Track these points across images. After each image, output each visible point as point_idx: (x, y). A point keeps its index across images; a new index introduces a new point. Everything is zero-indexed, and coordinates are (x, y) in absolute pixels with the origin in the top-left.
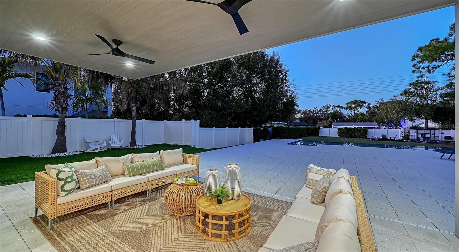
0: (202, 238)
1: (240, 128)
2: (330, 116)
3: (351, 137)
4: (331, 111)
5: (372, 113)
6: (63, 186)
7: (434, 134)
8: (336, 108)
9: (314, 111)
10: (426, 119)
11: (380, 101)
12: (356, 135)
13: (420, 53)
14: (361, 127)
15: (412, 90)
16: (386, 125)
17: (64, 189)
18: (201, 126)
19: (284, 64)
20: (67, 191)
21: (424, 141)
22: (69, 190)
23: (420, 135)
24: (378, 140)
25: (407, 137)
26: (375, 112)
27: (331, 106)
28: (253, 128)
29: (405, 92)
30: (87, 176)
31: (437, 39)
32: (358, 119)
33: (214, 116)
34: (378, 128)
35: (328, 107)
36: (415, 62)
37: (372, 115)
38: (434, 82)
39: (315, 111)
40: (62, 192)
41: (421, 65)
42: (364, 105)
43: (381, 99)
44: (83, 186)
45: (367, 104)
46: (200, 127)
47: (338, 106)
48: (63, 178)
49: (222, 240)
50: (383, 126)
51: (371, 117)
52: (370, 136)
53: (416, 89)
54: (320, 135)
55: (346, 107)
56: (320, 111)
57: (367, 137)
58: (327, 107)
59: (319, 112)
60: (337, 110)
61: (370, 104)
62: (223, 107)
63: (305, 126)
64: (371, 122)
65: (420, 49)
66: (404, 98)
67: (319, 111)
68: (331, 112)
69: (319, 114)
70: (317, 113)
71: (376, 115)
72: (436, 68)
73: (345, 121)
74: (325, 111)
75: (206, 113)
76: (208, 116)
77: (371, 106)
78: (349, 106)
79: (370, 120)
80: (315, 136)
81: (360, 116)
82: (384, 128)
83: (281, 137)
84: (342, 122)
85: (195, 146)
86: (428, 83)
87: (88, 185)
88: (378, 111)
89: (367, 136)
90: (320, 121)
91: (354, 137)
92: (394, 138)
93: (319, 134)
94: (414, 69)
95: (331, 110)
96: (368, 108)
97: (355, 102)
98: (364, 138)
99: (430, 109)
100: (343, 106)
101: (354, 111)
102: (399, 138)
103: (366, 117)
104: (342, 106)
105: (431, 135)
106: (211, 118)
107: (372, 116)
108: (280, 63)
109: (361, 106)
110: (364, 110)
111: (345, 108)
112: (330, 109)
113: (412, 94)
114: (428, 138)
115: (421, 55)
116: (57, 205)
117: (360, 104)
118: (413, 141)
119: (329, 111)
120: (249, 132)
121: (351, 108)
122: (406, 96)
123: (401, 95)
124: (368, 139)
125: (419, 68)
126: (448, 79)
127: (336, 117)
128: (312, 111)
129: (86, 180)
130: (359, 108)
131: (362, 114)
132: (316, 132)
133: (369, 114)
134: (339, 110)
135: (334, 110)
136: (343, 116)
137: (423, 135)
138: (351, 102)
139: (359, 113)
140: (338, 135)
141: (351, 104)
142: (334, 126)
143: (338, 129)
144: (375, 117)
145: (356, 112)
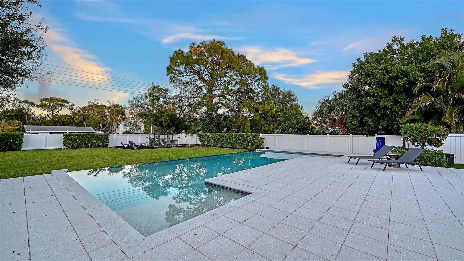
2: (11, 115)
4: (11, 106)
8: (22, 104)
11: (95, 103)
14: (75, 132)
37: (83, 117)
42: (66, 104)
43: (96, 101)
45: (70, 104)
47: (25, 102)
51: (82, 120)
52: (112, 144)
55: (39, 104)
57: (108, 145)
60: (24, 107)
68: (11, 109)
77: (74, 108)
78: (45, 104)
81: (62, 119)
88: (90, 114)
96: (71, 110)
97: (53, 100)
98: (105, 147)
100: (34, 103)
103: (75, 120)
104: (32, 102)
109: (62, 106)
110: (65, 112)
111: (38, 106)
112: (10, 103)
117: (61, 103)
119: (8, 107)
121: (48, 107)
127: (23, 117)
130: (58, 109)
131: (66, 116)
132: (15, 142)
133: (79, 116)
134: (26, 108)
135: (18, 107)
136: (33, 116)
137: (163, 140)
138: (48, 98)
139: (59, 115)
140: (65, 145)
141: (48, 101)
142: (30, 131)
143: (64, 135)
144: (88, 121)
145: (54, 112)
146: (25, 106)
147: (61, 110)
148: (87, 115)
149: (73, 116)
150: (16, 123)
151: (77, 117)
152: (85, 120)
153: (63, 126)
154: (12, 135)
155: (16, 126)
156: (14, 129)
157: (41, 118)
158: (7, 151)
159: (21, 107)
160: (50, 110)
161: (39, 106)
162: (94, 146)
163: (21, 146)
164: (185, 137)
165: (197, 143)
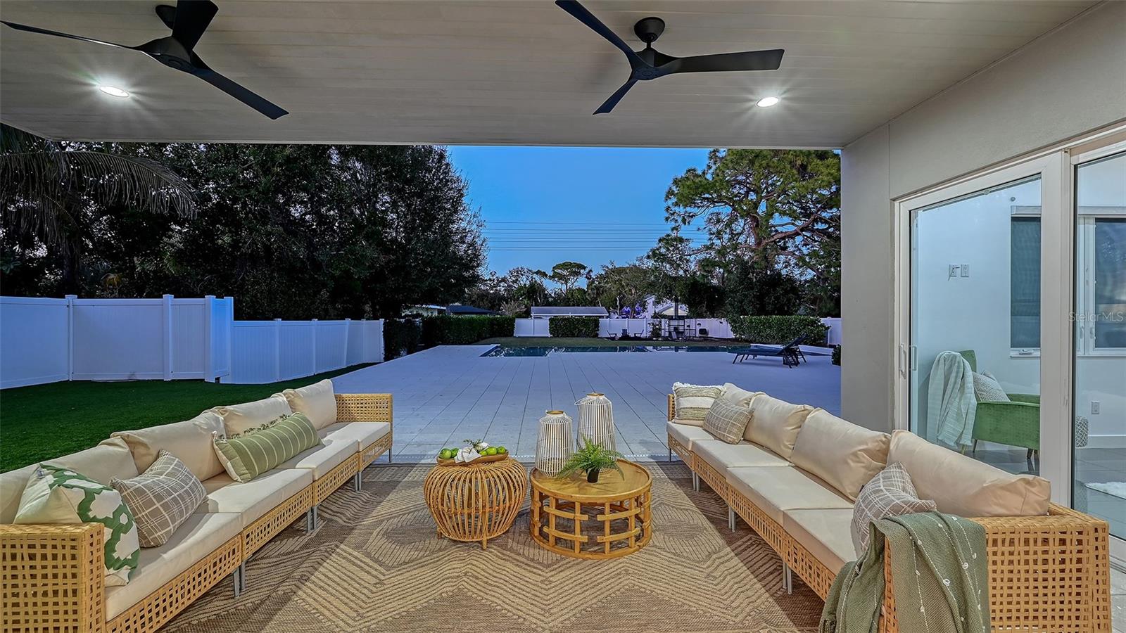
0: (589, 562)
1: (348, 321)
2: (523, 292)
3: (573, 336)
4: (524, 281)
5: (597, 288)
6: (110, 547)
7: (689, 326)
8: (535, 276)
9: (490, 280)
10: (676, 301)
11: (610, 267)
12: (581, 331)
13: (675, 189)
15: (663, 250)
16: (618, 312)
17: (115, 555)
18: (239, 315)
19: (453, 168)
20: (126, 562)
21: (678, 338)
22: (130, 557)
23: (672, 329)
25: (656, 333)
26: (601, 287)
27: (526, 270)
28: (382, 320)
29: (654, 254)
30: (159, 497)
31: (694, 170)
32: (573, 301)
33: (278, 286)
34: (607, 317)
35: (519, 272)
36: (670, 202)
38: (687, 240)
39: (494, 280)
40: (112, 571)
41: (677, 209)
42: (582, 271)
44: (159, 534)
45: (587, 270)
46: (235, 319)
47: (537, 273)
48: (106, 517)
49: (632, 550)
51: (595, 296)
52: (603, 333)
53: (668, 250)
54: (514, 335)
55: (552, 274)
56: (504, 280)
57: (597, 334)
58: (517, 273)
59: (502, 284)
61: (591, 271)
62: (311, 258)
63: (476, 313)
64: (595, 306)
65: (676, 182)
66: (650, 263)
67: (501, 282)
68: (525, 285)
69: (502, 288)
70: (498, 285)
71: (603, 292)
72: (692, 217)
73: (549, 304)
74: (513, 282)
75: (254, 277)
76: (259, 284)
77: (593, 275)
78: (558, 273)
79: (593, 303)
80: (506, 336)
81: (577, 295)
83: (446, 342)
84: (545, 306)
85: (217, 379)
86: (681, 240)
87: (171, 527)
88: (606, 285)
89: (598, 332)
90: (507, 303)
91: (577, 336)
92: (639, 335)
93: (513, 333)
94: (667, 215)
95: (525, 279)
96: (588, 279)
97: (567, 266)
98: (594, 337)
99: (684, 284)
101: (566, 283)
102: (645, 335)
103: (588, 296)
104: (545, 273)
105: (686, 328)
106: (269, 291)
107: (598, 294)
108: (447, 161)
109: (577, 274)
110: (581, 283)
111: (551, 277)
112: (523, 277)
113: (664, 258)
114: (682, 333)
115: (676, 192)
116: (106, 623)
117: (576, 269)
118: (666, 339)
119: (521, 282)
120: (371, 332)
121: (561, 277)
122: (655, 261)
123: (648, 257)
124: (601, 338)
125: (673, 214)
126: (709, 237)
127: (534, 294)
128: (486, 280)
129: (162, 510)
130: (573, 278)
131: (579, 290)
132: (509, 327)
133: (593, 289)
134: (538, 281)
135: (532, 280)
136: (546, 292)
137: (676, 329)
138: (561, 264)
139: (574, 288)
140: (551, 332)
141: (561, 269)
142: (534, 314)
143: (553, 320)
144: (603, 297)
145: (568, 285)
146: (537, 278)
147: (576, 280)
149: (587, 290)
151: (591, 291)
157: (554, 294)
159: (534, 280)
160: (563, 282)
162: (580, 334)
164: (721, 323)
165: (732, 336)
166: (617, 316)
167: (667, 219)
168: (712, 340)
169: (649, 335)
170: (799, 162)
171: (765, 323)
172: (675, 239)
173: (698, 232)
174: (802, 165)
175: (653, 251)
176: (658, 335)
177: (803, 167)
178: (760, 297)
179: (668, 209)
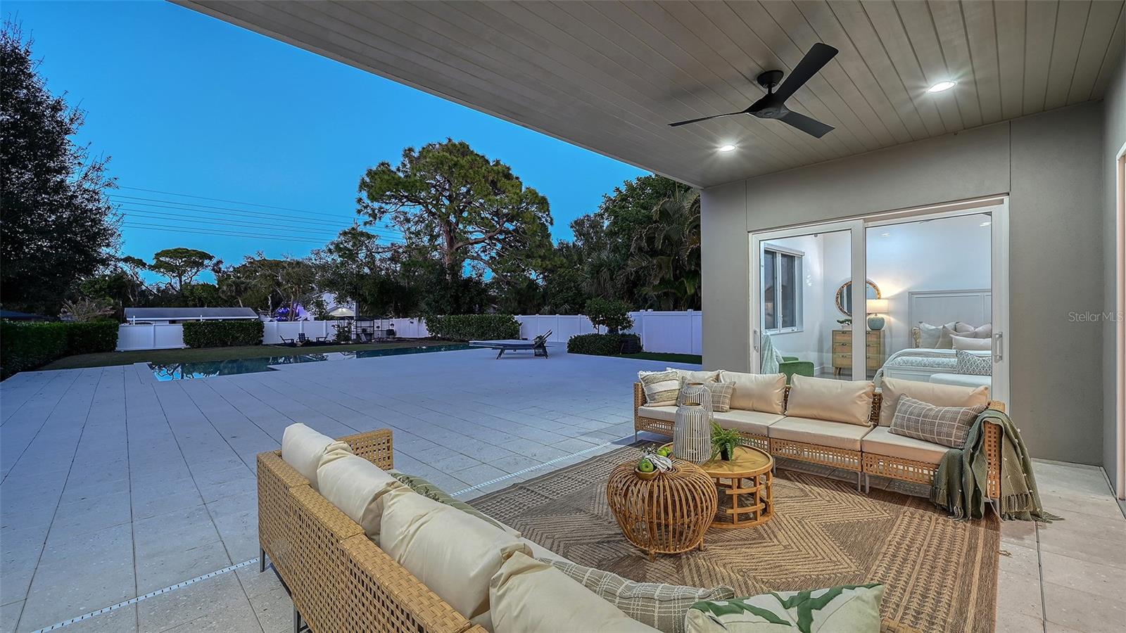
2: (101, 287)
5: (235, 284)
8: (120, 264)
11: (257, 258)
12: (237, 338)
13: (369, 182)
14: (218, 320)
15: (348, 245)
16: (270, 314)
23: (360, 331)
24: (302, 346)
29: (338, 248)
31: (388, 165)
32: (194, 300)
37: (236, 288)
38: (374, 236)
41: (369, 202)
42: (206, 262)
43: (260, 254)
45: (214, 261)
47: (127, 260)
50: (266, 315)
51: (234, 294)
52: (273, 339)
54: (117, 349)
55: (153, 263)
57: (262, 341)
60: (125, 269)
61: (220, 262)
64: (234, 306)
66: (329, 259)
68: (102, 276)
71: (245, 290)
72: (383, 212)
73: (150, 304)
77: (223, 267)
78: (166, 263)
79: (230, 303)
81: (200, 292)
82: (271, 321)
84: (143, 306)
86: (369, 237)
88: (251, 280)
89: (262, 339)
91: (230, 346)
92: (323, 340)
96: (216, 272)
97: (182, 253)
98: (256, 344)
100: (144, 261)
101: (179, 277)
102: (331, 338)
103: (222, 293)
104: (141, 260)
109: (198, 265)
110: (204, 277)
111: (152, 268)
114: (371, 335)
115: (372, 184)
117: (196, 259)
118: (357, 342)
121: (170, 268)
123: (330, 251)
124: (272, 345)
127: (121, 290)
130: (191, 271)
131: (205, 286)
132: (106, 337)
133: (228, 285)
134: (128, 272)
135: (115, 270)
136: (144, 288)
137: (364, 331)
138: (170, 250)
139: (193, 283)
140: (186, 342)
141: (171, 258)
142: (134, 319)
143: (183, 325)
144: (245, 295)
145: (183, 278)
146: (127, 268)
147: (196, 273)
148: (244, 283)
149: (217, 286)
150: (110, 305)
151: (225, 288)
152: (239, 292)
153: (200, 307)
154: (101, 327)
155: (111, 309)
156: (106, 315)
157: (158, 290)
158: (94, 352)
159: (119, 270)
160: (175, 275)
161: (152, 266)
162: (235, 342)
163: (115, 345)
164: (412, 323)
165: (427, 334)
166: (270, 319)
167: (359, 212)
168: (400, 340)
169: (334, 338)
170: (490, 178)
171: (464, 322)
172: (362, 234)
173: (386, 230)
174: (492, 181)
175: (337, 246)
176: (348, 339)
177: (494, 183)
178: (456, 299)
179: (360, 200)
